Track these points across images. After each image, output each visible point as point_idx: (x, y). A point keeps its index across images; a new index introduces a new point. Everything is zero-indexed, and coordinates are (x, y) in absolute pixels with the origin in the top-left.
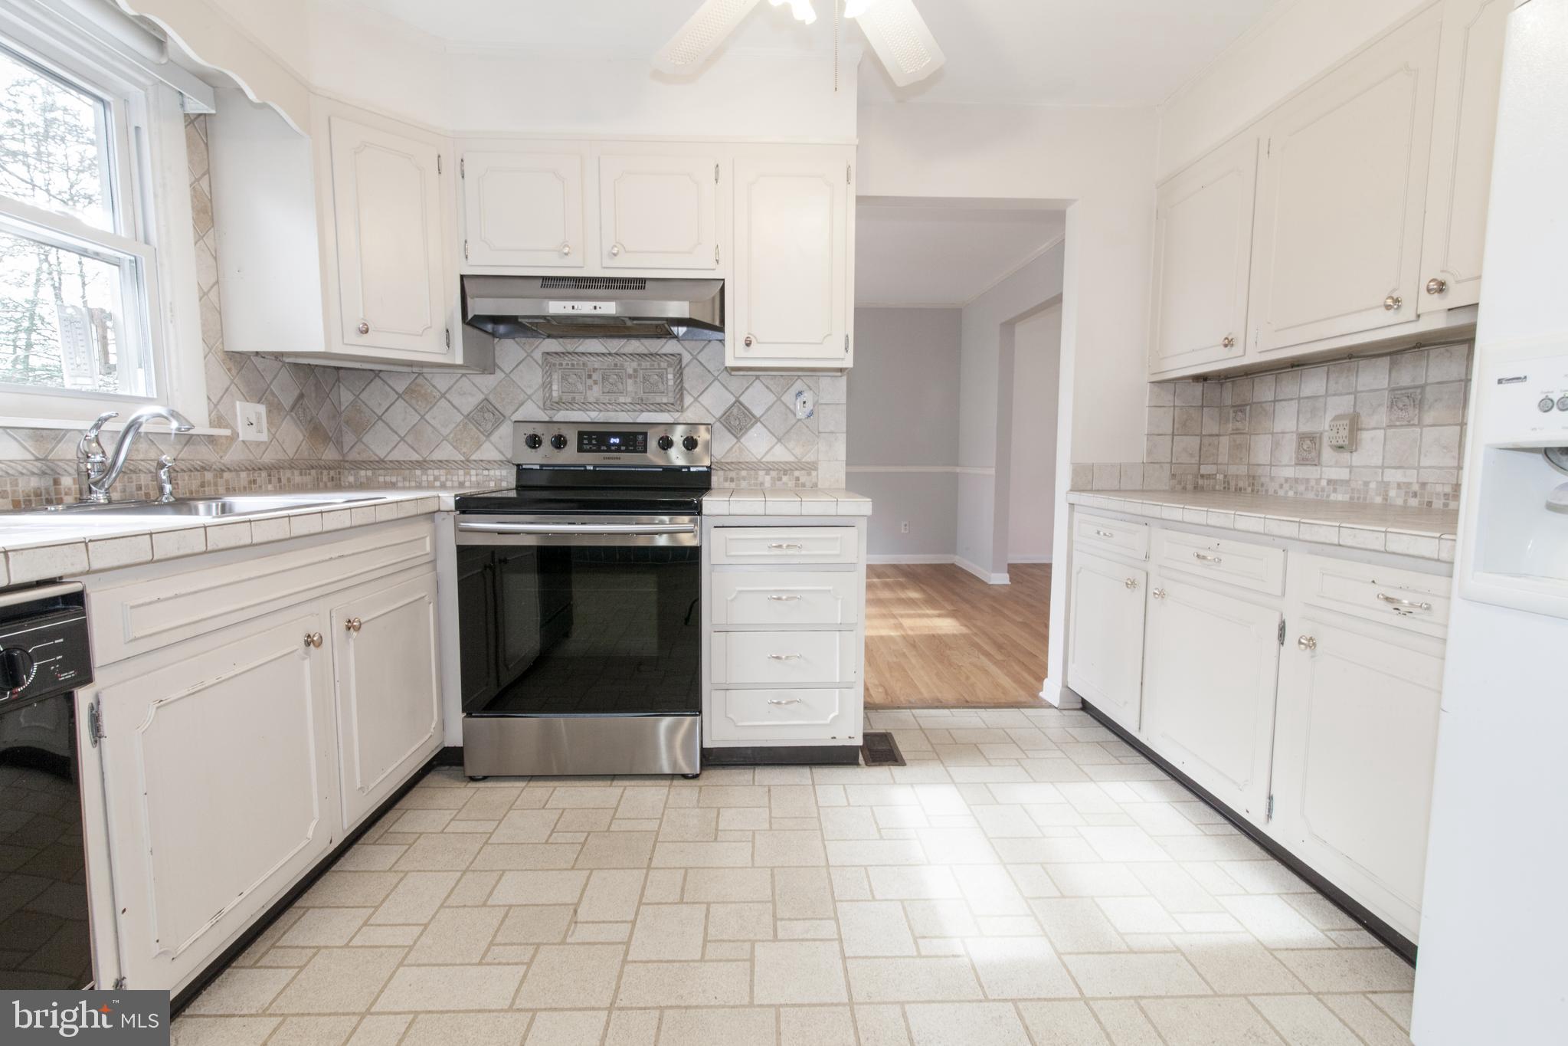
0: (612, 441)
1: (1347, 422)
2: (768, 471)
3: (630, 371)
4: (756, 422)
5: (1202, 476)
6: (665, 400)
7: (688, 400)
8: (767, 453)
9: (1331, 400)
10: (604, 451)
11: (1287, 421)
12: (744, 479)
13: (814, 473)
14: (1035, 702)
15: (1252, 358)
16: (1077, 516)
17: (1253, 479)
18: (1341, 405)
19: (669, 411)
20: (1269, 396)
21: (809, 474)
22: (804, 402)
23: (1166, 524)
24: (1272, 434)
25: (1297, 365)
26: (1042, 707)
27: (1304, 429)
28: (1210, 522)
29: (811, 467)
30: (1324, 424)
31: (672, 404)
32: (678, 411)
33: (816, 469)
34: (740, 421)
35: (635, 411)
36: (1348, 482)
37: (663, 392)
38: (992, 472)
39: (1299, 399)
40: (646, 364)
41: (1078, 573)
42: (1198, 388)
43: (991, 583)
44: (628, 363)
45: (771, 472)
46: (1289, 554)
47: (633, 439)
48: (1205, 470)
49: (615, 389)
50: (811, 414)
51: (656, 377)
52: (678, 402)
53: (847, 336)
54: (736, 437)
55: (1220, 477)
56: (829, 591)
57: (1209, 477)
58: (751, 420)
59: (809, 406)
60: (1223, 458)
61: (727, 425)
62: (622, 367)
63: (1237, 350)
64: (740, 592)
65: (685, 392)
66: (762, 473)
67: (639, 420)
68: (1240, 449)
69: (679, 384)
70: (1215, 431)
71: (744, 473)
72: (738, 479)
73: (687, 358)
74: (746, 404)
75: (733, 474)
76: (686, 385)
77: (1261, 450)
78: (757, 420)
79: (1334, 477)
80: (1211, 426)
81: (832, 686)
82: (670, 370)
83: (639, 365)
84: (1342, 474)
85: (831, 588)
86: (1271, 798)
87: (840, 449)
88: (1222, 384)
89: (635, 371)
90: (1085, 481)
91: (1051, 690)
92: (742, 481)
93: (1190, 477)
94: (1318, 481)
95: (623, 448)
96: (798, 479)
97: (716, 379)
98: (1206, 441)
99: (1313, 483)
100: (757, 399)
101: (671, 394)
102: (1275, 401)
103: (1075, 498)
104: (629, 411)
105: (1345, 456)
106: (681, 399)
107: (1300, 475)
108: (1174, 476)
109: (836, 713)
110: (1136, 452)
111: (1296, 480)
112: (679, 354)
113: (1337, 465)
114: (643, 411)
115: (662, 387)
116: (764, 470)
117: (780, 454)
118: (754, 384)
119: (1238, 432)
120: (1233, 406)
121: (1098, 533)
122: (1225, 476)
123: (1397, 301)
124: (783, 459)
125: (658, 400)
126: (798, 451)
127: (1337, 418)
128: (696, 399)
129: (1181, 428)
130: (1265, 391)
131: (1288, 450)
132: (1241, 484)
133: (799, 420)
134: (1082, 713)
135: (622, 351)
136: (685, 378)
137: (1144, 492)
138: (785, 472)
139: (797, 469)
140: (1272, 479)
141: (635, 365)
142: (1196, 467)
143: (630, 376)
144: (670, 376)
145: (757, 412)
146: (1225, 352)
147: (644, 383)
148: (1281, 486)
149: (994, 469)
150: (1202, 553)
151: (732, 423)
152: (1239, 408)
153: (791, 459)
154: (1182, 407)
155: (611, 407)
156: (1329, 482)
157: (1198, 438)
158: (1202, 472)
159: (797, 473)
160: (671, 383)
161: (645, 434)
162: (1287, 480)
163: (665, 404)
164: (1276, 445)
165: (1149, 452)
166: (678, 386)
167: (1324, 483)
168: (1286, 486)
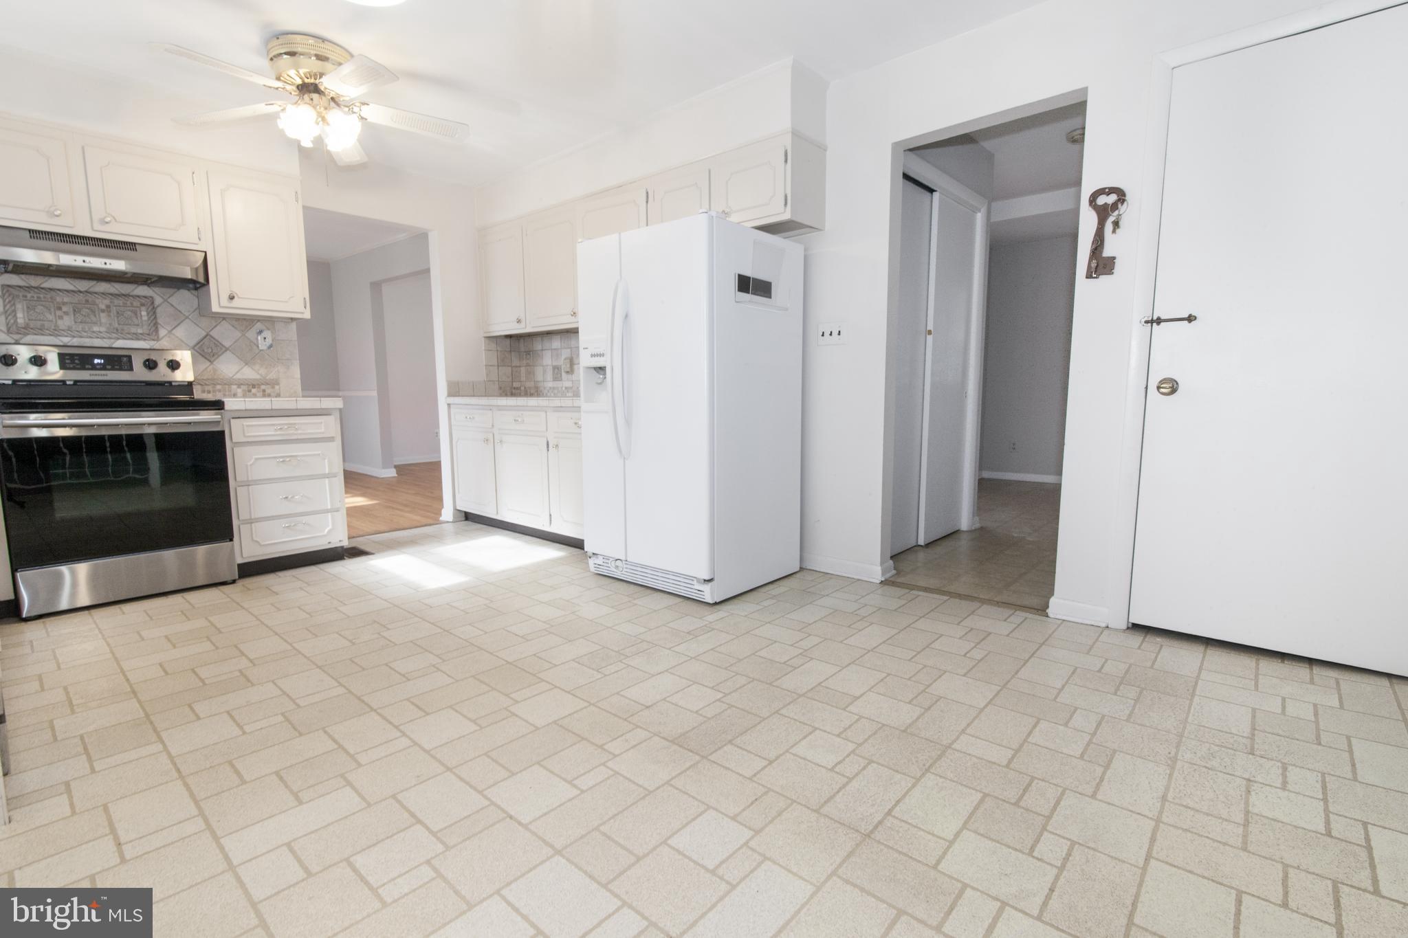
0: (96, 361)
1: (568, 361)
2: (239, 386)
3: (103, 307)
4: (226, 351)
5: (514, 388)
6: (140, 331)
7: (162, 332)
8: (237, 372)
9: (563, 351)
10: (88, 369)
11: (547, 360)
12: (220, 391)
13: (277, 387)
14: (438, 522)
15: (529, 330)
16: (453, 411)
17: (537, 388)
18: (566, 353)
19: (145, 340)
20: (539, 347)
21: (273, 387)
22: (265, 338)
23: (500, 408)
24: (543, 366)
25: (549, 333)
26: (441, 524)
27: (554, 364)
28: (518, 404)
29: (274, 383)
30: (561, 362)
31: (148, 335)
32: (153, 340)
33: (278, 384)
34: (212, 350)
35: (110, 338)
36: (572, 388)
37: (138, 325)
38: (375, 394)
39: (552, 349)
40: (120, 302)
41: (457, 442)
42: (508, 341)
43: (382, 477)
44: (100, 301)
45: (242, 386)
46: (548, 413)
47: (118, 361)
48: (515, 385)
49: (88, 320)
50: (271, 346)
51: (129, 313)
52: (154, 334)
53: (305, 299)
54: (210, 361)
55: (523, 388)
56: (319, 455)
57: (517, 388)
58: (221, 349)
59: (269, 341)
60: (523, 379)
61: (201, 352)
62: (94, 304)
63: (523, 325)
64: (257, 459)
65: (159, 326)
66: (234, 387)
67: (115, 345)
68: (531, 374)
69: (153, 320)
70: (518, 365)
71: (219, 387)
72: (214, 391)
73: (158, 300)
74: (217, 338)
75: (210, 388)
76: (159, 321)
77: (539, 371)
78: (227, 349)
79: (567, 386)
80: (516, 362)
81: (327, 511)
82: (143, 308)
83: (111, 302)
84: (568, 384)
85: (320, 452)
86: (550, 515)
87: (296, 371)
88: (519, 340)
89: (108, 307)
90: (455, 390)
91: (447, 514)
92: (217, 393)
93: (508, 388)
94: (562, 387)
95: (109, 367)
96: (264, 391)
97: (187, 317)
98: (514, 369)
99: (560, 389)
100: (227, 335)
101: (145, 327)
102: (542, 350)
103: (452, 400)
104: (104, 338)
105: (570, 376)
106: (157, 330)
107: (555, 386)
108: (500, 388)
109: (330, 527)
110: (480, 375)
111: (554, 388)
112: (151, 297)
113: (568, 380)
114: (118, 339)
115: (136, 321)
116: (236, 384)
117: (249, 373)
118: (222, 323)
119: (528, 365)
120: (525, 352)
121: (466, 418)
122: (525, 388)
123: (574, 313)
124: (254, 377)
125: (133, 330)
126: (263, 371)
127: (565, 359)
128: (170, 332)
129: (502, 363)
130: (538, 345)
131: (549, 376)
132: (532, 392)
133: (261, 350)
134: (467, 522)
135: (91, 290)
136: (158, 315)
137: (487, 394)
138: (254, 386)
139: (263, 384)
140: (545, 388)
141: (107, 302)
142: (511, 384)
143: (103, 311)
144: (144, 313)
145: (227, 344)
146: (517, 326)
147: (118, 317)
148: (548, 391)
149: (376, 391)
150: (517, 419)
151: (206, 351)
152: (528, 353)
153: (258, 377)
154: (501, 351)
155: (85, 334)
156: (566, 388)
157: (510, 368)
158: (514, 386)
159: (263, 387)
160: (145, 318)
161: (130, 357)
162: (550, 388)
163: (141, 334)
164: (545, 372)
165: (487, 375)
166: (152, 322)
167: (564, 388)
168: (550, 391)
